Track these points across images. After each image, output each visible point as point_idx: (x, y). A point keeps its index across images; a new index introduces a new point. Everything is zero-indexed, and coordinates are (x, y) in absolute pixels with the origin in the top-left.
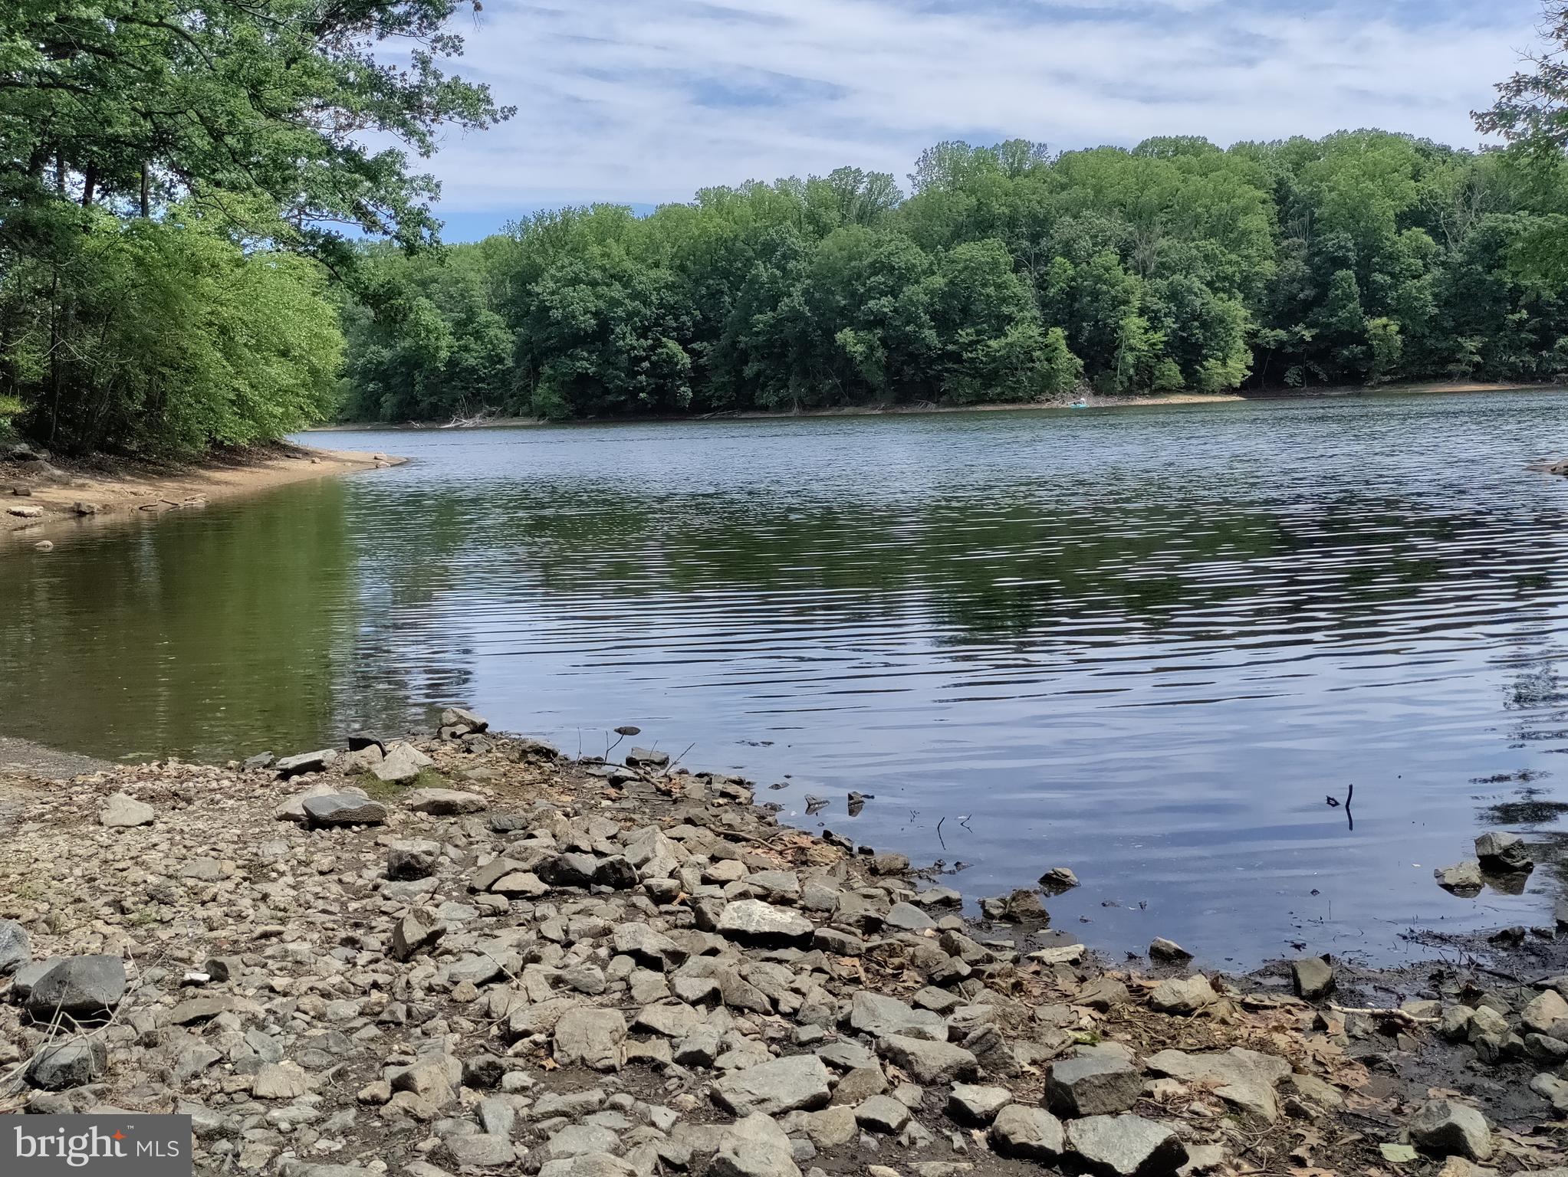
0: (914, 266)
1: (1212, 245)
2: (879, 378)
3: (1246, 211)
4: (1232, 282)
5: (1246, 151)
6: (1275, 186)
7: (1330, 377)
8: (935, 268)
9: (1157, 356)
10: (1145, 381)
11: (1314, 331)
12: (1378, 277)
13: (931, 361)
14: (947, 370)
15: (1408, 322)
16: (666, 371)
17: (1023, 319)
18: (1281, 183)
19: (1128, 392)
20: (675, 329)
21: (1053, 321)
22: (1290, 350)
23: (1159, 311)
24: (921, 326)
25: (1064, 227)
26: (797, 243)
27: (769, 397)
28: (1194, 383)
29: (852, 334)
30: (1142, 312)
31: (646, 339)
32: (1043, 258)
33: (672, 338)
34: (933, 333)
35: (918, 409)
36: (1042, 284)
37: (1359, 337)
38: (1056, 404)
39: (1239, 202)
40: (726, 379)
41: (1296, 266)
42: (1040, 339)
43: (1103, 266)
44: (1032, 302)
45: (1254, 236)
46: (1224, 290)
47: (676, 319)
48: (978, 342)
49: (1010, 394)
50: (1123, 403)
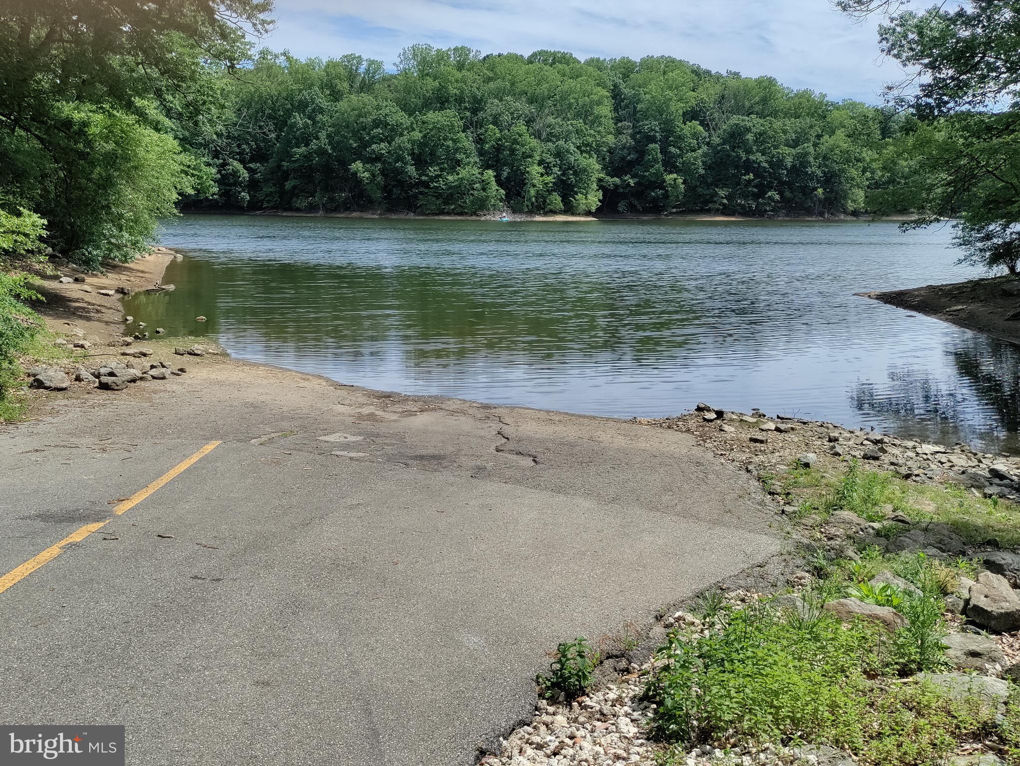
0: (401, 124)
1: (579, 123)
2: (378, 195)
3: (599, 103)
4: (591, 146)
5: (596, 64)
6: (612, 88)
7: (643, 208)
8: (414, 126)
9: (548, 190)
10: (541, 207)
11: (636, 180)
12: (672, 149)
13: (412, 186)
14: (421, 193)
15: (688, 178)
16: (232, 181)
17: (469, 163)
18: (615, 86)
19: (531, 212)
20: (238, 154)
21: (486, 166)
22: (622, 190)
23: (550, 163)
24: (406, 164)
25: (493, 106)
26: (323, 101)
27: (302, 203)
28: (569, 209)
29: (361, 165)
30: (540, 163)
31: (218, 159)
32: (480, 124)
33: (236, 159)
34: (413, 168)
35: (402, 216)
36: (479, 141)
37: (661, 185)
38: (488, 217)
39: (595, 98)
40: (273, 190)
41: (626, 139)
42: (479, 176)
43: (518, 133)
44: (474, 153)
45: (603, 120)
46: (586, 152)
47: (239, 146)
48: (439, 176)
49: (459, 210)
50: (529, 219)
